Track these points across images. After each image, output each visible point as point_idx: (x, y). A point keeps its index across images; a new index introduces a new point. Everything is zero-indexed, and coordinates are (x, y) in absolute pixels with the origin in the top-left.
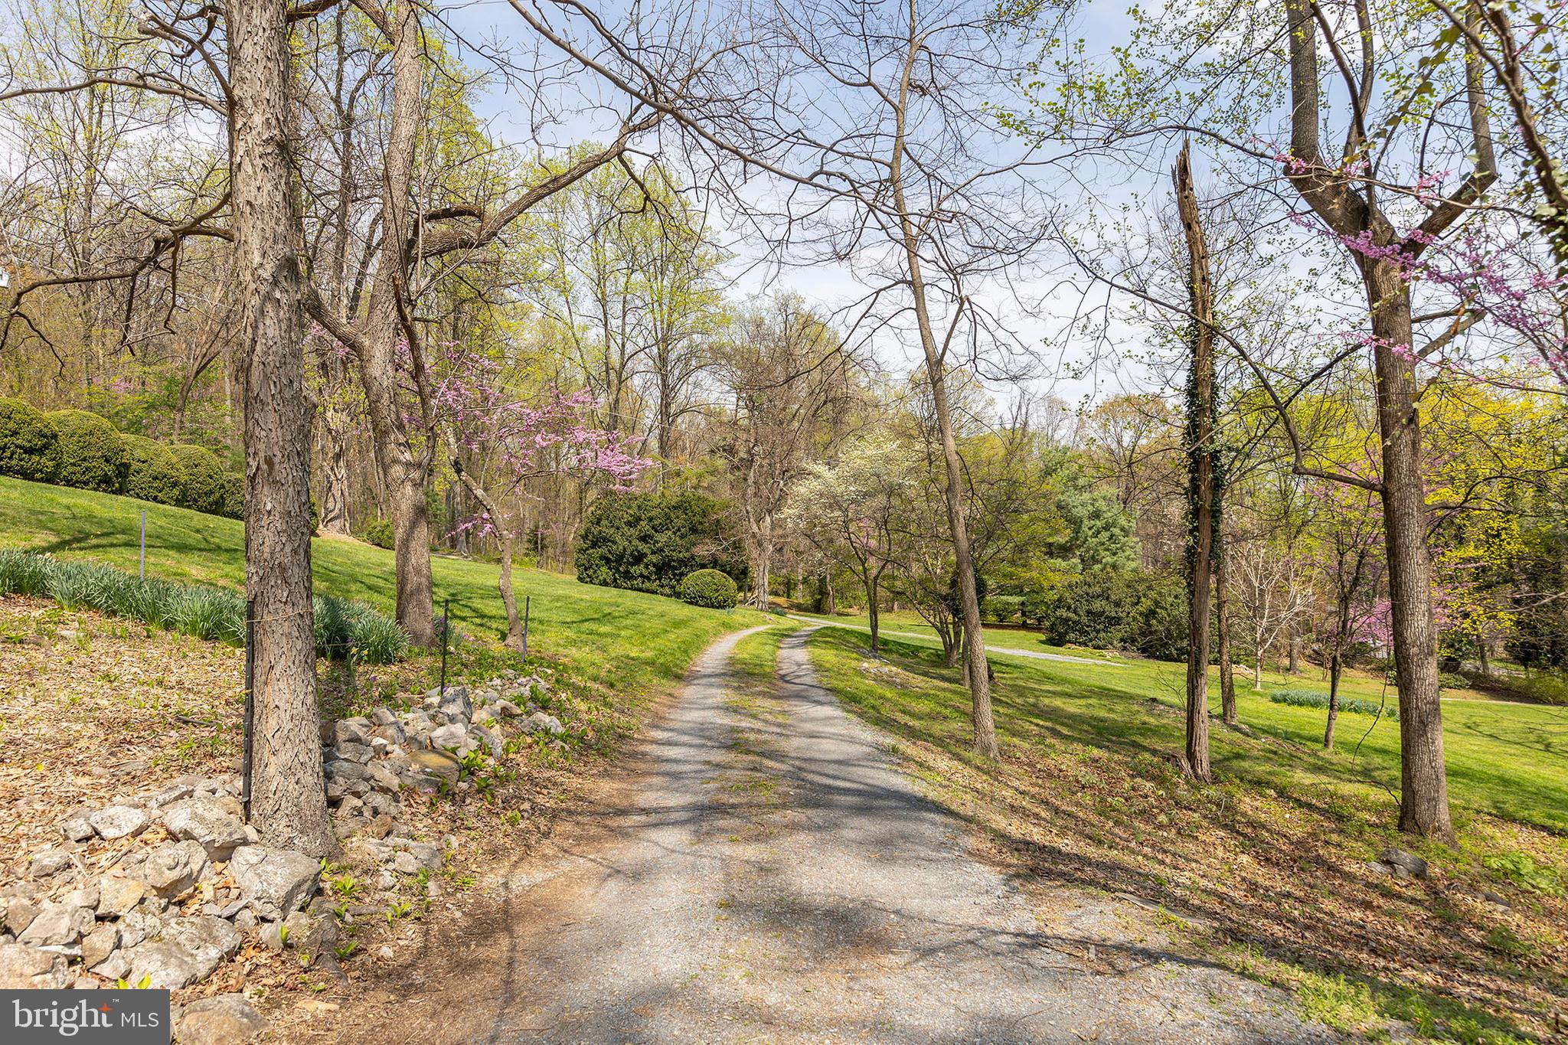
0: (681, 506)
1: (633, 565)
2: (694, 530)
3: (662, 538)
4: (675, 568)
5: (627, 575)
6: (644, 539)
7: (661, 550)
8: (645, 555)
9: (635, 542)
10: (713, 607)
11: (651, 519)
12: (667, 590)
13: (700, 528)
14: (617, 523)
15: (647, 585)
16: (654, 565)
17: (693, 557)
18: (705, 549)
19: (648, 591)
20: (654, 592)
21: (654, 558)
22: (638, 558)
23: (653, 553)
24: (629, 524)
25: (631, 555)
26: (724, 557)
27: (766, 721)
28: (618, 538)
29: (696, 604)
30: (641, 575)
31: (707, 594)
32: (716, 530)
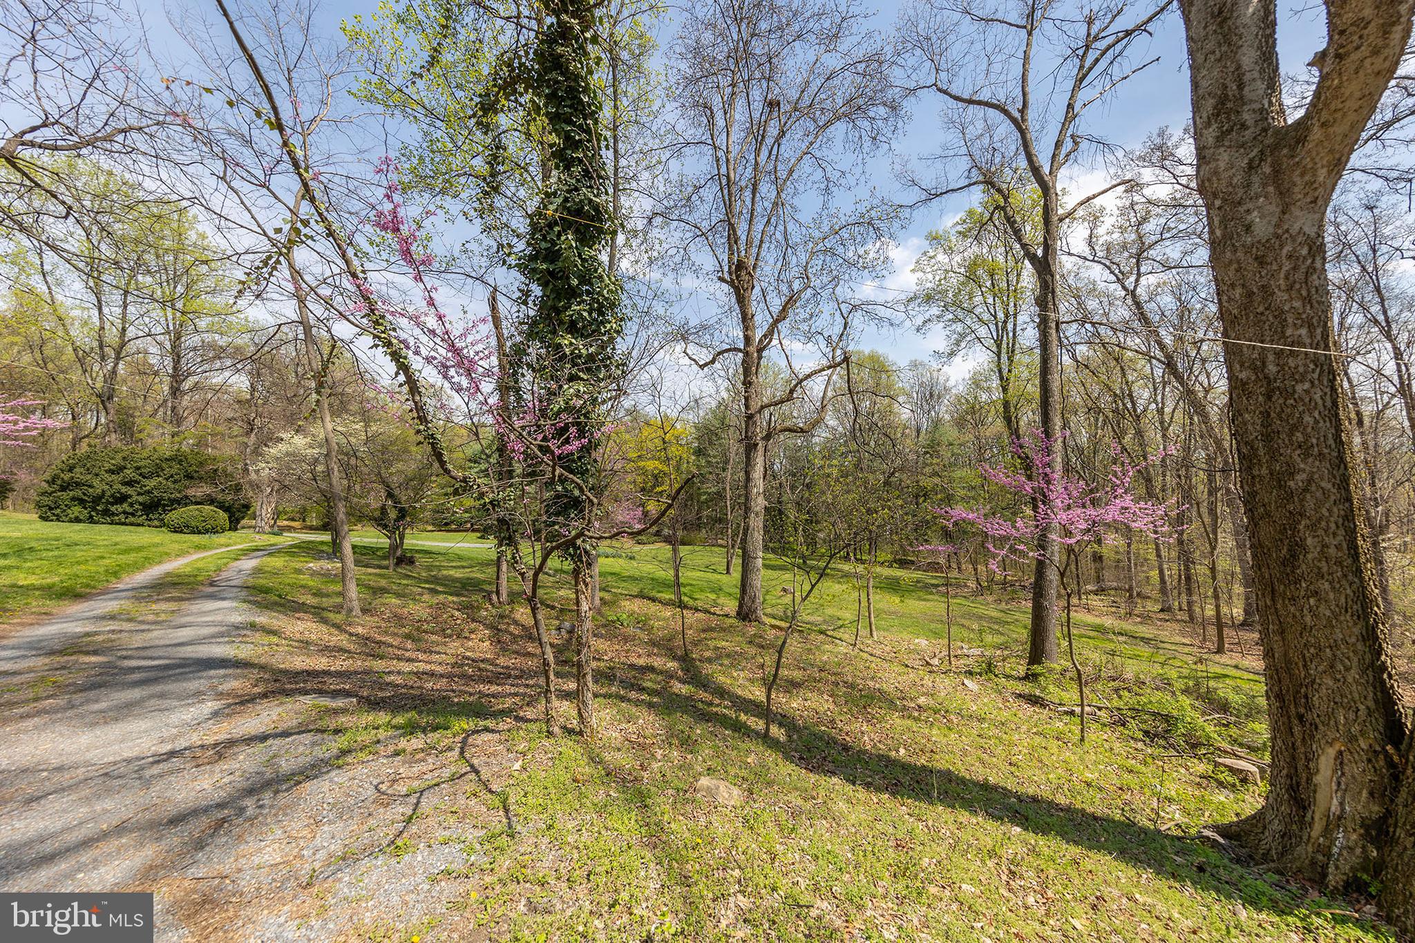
0: (177, 458)
1: (112, 504)
2: (189, 477)
3: (151, 483)
4: (165, 505)
5: (106, 512)
6: (129, 483)
7: (149, 492)
8: (130, 496)
9: (117, 486)
10: (199, 533)
11: (138, 468)
12: (156, 523)
13: (196, 475)
14: (96, 470)
15: (131, 519)
16: (141, 504)
17: (187, 497)
18: (198, 491)
19: (132, 524)
20: (139, 525)
21: (141, 499)
22: (123, 498)
23: (139, 494)
24: (111, 472)
25: (112, 496)
26: (220, 497)
27: (143, 622)
28: (96, 482)
29: (181, 532)
30: (124, 512)
31: (193, 524)
32: (213, 476)
